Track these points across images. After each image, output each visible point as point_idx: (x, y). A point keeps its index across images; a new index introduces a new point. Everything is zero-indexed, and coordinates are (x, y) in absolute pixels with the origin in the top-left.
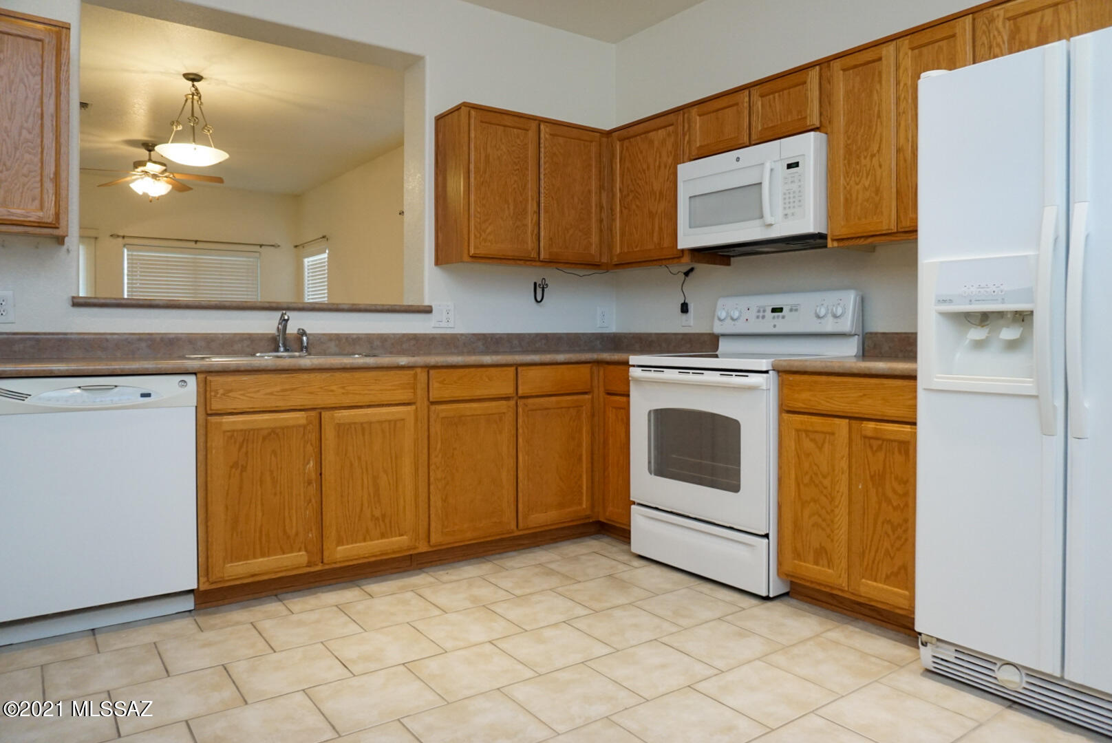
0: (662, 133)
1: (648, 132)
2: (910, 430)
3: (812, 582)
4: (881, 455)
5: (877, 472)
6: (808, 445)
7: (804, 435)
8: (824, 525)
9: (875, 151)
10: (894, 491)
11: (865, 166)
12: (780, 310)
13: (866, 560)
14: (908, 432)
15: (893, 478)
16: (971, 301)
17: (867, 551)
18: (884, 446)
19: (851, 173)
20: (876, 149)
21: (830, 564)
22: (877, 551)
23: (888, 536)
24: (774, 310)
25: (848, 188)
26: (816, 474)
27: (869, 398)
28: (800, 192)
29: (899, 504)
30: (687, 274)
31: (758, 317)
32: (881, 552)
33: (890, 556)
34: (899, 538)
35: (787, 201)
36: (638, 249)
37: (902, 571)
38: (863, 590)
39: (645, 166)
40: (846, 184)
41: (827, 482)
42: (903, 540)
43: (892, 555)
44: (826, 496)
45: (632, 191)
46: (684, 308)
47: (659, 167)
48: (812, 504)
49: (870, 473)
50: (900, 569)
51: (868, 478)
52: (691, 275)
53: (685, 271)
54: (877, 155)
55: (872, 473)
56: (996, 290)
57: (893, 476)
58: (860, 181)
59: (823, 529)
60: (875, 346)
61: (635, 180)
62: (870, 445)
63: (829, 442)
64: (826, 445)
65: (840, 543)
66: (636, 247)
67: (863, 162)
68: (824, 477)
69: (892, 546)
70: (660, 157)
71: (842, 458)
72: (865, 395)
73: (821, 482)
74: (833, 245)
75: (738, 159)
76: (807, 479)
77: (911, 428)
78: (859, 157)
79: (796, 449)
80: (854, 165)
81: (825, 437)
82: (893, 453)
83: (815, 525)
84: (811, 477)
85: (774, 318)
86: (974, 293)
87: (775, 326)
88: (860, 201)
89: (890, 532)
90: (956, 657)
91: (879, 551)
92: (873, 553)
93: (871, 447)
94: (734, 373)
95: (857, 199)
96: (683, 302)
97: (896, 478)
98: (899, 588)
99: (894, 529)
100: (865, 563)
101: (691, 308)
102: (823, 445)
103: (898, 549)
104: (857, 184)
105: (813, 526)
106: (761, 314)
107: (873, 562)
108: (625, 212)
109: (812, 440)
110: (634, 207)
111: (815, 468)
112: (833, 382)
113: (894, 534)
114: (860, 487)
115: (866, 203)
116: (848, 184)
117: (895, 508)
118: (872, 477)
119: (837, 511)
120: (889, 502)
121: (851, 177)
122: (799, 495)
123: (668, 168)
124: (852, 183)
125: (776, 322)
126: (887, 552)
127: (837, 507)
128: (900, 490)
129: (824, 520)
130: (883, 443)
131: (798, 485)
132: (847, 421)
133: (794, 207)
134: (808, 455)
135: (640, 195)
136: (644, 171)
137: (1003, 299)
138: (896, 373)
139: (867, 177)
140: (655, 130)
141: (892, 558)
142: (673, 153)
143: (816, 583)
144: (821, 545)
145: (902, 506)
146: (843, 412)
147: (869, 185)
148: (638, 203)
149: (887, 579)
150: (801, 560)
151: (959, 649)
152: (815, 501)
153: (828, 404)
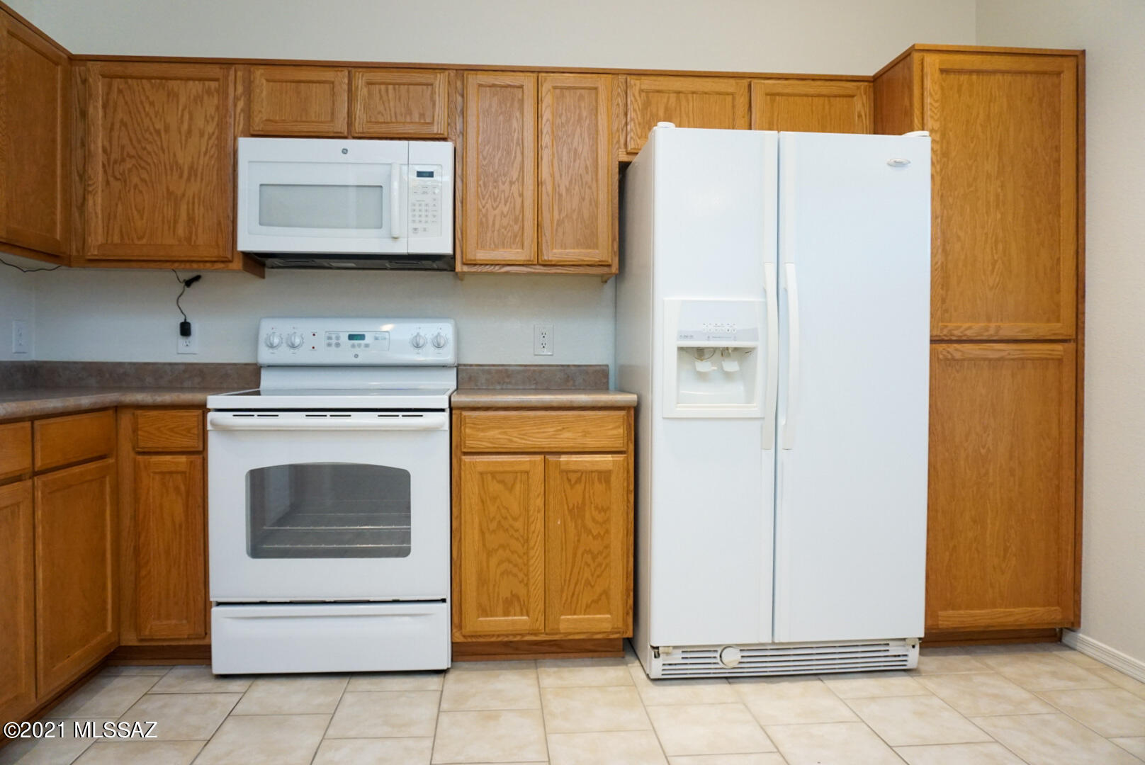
0: (194, 87)
1: (167, 79)
2: (611, 459)
3: (499, 636)
4: (579, 488)
5: (576, 505)
6: (494, 487)
7: (489, 477)
8: (515, 570)
9: (514, 179)
10: (594, 520)
11: (504, 191)
12: (362, 337)
13: (564, 595)
14: (610, 461)
15: (593, 509)
16: (709, 337)
17: (566, 588)
18: (583, 478)
19: (487, 196)
20: (515, 176)
21: (525, 610)
22: (576, 584)
23: (589, 565)
24: (351, 337)
25: (484, 211)
26: (506, 518)
27: (569, 431)
28: (434, 205)
29: (599, 533)
30: (188, 283)
31: (329, 345)
32: (581, 584)
33: (591, 585)
34: (600, 565)
35: (417, 213)
36: (144, 241)
37: (604, 597)
38: (563, 627)
39: (159, 126)
40: (481, 207)
41: (518, 525)
42: (603, 566)
43: (593, 584)
44: (517, 539)
45: (131, 157)
46: (185, 330)
47: (189, 132)
48: (501, 551)
49: (568, 507)
50: (601, 595)
51: (566, 512)
52: (195, 285)
53: (187, 279)
54: (517, 183)
55: (571, 506)
56: (730, 329)
57: (593, 506)
58: (497, 206)
59: (515, 576)
60: (470, 378)
61: (139, 142)
62: (568, 479)
63: (521, 481)
64: (518, 486)
65: (537, 586)
66: (140, 238)
67: (502, 187)
68: (515, 519)
69: (592, 575)
70: (191, 118)
71: (538, 496)
72: (564, 429)
73: (512, 527)
74: (462, 269)
75: (345, 151)
76: (493, 526)
77: (612, 457)
78: (496, 181)
79: (479, 494)
80: (490, 188)
81: (516, 477)
82: (593, 483)
83: (506, 573)
84: (499, 522)
85: (353, 346)
86: (712, 331)
87: (356, 356)
88: (497, 226)
89: (590, 561)
90: (683, 658)
91: (579, 583)
92: (572, 586)
93: (569, 480)
94: (401, 414)
95: (494, 224)
96: (183, 321)
97: (596, 508)
98: (600, 614)
99: (594, 558)
100: (564, 598)
101: (195, 328)
102: (513, 485)
103: (598, 576)
104: (495, 209)
105: (502, 574)
106: (334, 341)
107: (573, 594)
108: (116, 185)
109: (499, 482)
110: (135, 180)
111: (503, 511)
112: (529, 418)
113: (594, 561)
114: (559, 523)
115: (503, 230)
116: (484, 207)
117: (595, 538)
118: (570, 511)
119: (532, 553)
120: (590, 532)
121: (488, 199)
122: (484, 545)
123: (206, 137)
124: (488, 206)
125: (357, 351)
126: (588, 583)
127: (533, 548)
128: (600, 517)
129: (516, 565)
130: (581, 475)
131: (482, 533)
132: (542, 456)
133: (426, 222)
134: (494, 499)
135: (149, 164)
136: (158, 132)
137: (735, 337)
138: (600, 405)
139: (505, 205)
140: (181, 79)
141: (592, 587)
142: (216, 119)
143: (503, 635)
144: (512, 592)
145: (602, 533)
146: (539, 448)
147: (508, 213)
148: (145, 176)
149: (587, 609)
150: (487, 616)
151: (685, 649)
152: (503, 547)
153: (524, 442)
